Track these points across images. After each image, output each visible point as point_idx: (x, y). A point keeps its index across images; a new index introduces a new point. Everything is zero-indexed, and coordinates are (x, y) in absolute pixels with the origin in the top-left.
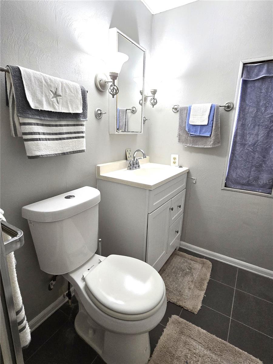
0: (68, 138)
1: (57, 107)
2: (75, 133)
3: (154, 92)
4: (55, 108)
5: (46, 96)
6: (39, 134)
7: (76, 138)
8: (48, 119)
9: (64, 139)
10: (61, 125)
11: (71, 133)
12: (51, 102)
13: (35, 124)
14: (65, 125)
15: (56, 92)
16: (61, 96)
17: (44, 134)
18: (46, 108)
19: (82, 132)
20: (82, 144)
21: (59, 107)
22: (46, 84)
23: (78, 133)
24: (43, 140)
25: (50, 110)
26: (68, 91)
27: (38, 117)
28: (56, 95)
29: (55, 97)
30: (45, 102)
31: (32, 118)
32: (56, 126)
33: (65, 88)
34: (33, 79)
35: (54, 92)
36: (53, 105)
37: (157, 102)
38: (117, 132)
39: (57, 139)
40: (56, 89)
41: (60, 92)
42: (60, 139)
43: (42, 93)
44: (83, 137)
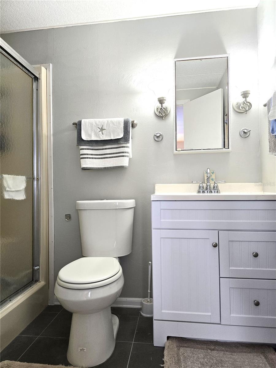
0: (110, 157)
1: (101, 136)
2: (117, 153)
4: (100, 138)
5: (95, 131)
6: (88, 154)
7: (117, 157)
8: (95, 145)
9: (107, 158)
10: (106, 149)
11: (114, 154)
12: (98, 135)
13: (86, 149)
14: (109, 149)
15: (102, 128)
16: (105, 130)
17: (92, 155)
18: (94, 138)
20: (125, 162)
21: (103, 137)
22: (95, 125)
24: (90, 158)
25: (96, 140)
26: (111, 125)
27: (88, 145)
28: (102, 129)
29: (101, 131)
30: (94, 135)
31: (85, 146)
33: (109, 124)
34: (87, 124)
35: (101, 128)
36: (99, 136)
39: (102, 158)
40: (103, 126)
41: (105, 127)
42: (104, 158)
43: (92, 130)
44: (127, 156)
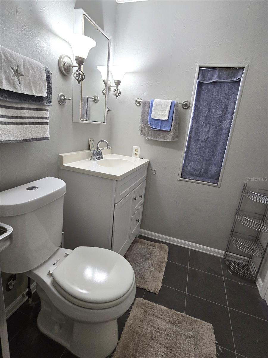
0: (30, 124)
1: (18, 87)
2: (38, 118)
3: (118, 83)
4: (16, 88)
5: (6, 72)
7: (39, 123)
8: (8, 100)
9: (26, 124)
10: (22, 109)
11: (33, 118)
12: (11, 81)
14: (27, 109)
15: (17, 70)
16: (23, 75)
18: (6, 87)
19: (46, 118)
20: (46, 131)
21: (20, 87)
22: (5, 59)
23: (42, 118)
25: (10, 90)
26: (31, 70)
28: (17, 73)
29: (17, 76)
30: (5, 80)
32: (17, 108)
33: (27, 67)
35: (15, 70)
36: (14, 84)
37: (120, 93)
38: (81, 121)
39: (17, 124)
40: (18, 66)
41: (22, 70)
42: (21, 124)
43: (1, 69)
44: (47, 123)
